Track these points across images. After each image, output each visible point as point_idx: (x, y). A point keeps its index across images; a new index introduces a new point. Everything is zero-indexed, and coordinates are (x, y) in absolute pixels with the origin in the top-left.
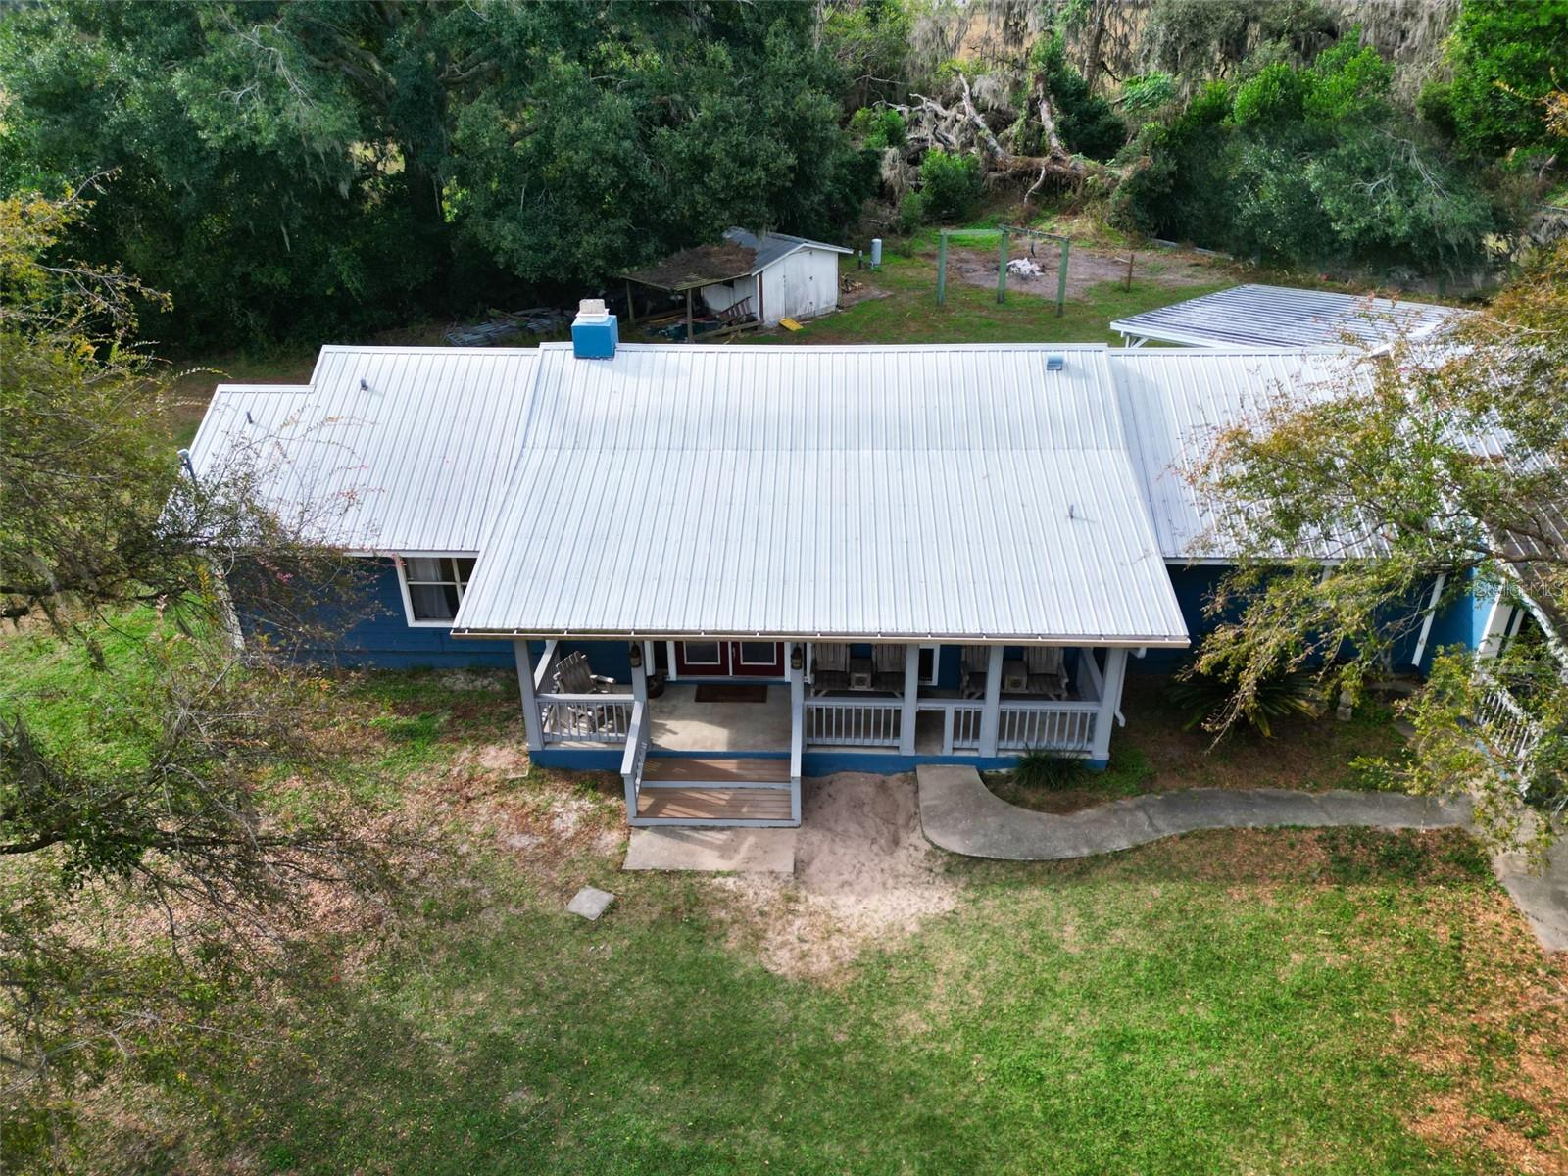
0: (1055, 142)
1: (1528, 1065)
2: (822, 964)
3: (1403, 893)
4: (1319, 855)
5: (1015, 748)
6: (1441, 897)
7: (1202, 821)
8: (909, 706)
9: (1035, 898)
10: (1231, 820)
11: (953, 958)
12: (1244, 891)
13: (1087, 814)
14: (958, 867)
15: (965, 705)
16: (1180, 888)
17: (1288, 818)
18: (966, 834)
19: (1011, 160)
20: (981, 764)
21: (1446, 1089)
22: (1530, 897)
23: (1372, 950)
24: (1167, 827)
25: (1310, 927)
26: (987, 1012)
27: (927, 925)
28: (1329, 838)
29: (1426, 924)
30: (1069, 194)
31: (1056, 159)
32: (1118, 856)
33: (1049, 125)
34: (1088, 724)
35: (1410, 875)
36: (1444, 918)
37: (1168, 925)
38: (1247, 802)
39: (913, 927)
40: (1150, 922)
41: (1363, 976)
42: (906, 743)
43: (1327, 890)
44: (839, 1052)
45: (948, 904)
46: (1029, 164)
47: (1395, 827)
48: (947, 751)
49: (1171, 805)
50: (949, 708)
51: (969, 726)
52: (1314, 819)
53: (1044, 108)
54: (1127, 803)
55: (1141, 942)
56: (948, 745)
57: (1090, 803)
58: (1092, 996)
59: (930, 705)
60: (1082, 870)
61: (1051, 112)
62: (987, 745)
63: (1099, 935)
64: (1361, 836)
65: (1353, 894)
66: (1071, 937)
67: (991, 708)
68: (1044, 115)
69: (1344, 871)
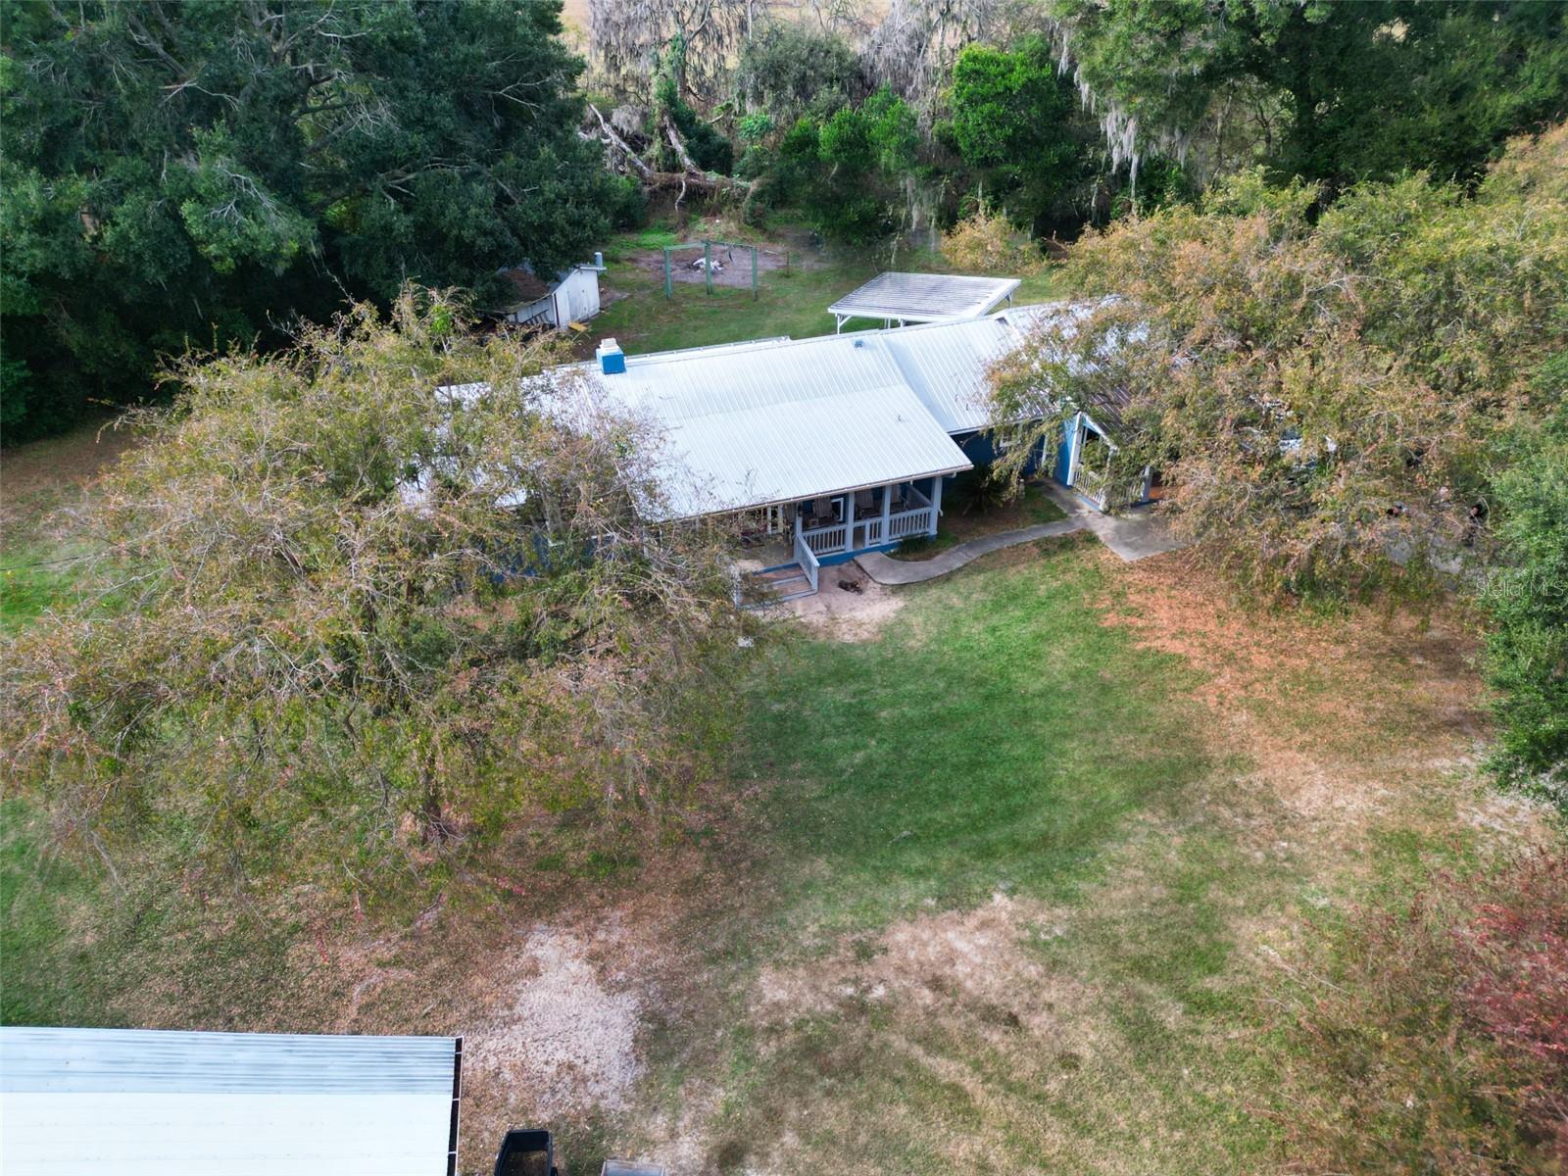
0: (687, 161)
1: (1131, 597)
2: (865, 635)
3: (1070, 555)
4: (1036, 550)
5: (897, 537)
6: (1085, 554)
7: (986, 549)
8: (850, 526)
9: (934, 592)
10: (996, 546)
11: (917, 620)
12: (1013, 570)
13: (938, 558)
14: (897, 589)
15: (874, 521)
16: (989, 574)
17: (1019, 540)
18: (894, 577)
19: (656, 176)
20: (883, 549)
21: (1109, 612)
22: (1117, 546)
23: (1068, 577)
24: (974, 555)
25: (1044, 575)
26: (939, 633)
27: (898, 612)
28: (1037, 544)
29: (1083, 564)
30: (707, 201)
31: (691, 174)
32: (960, 570)
33: (680, 149)
34: (926, 517)
35: (1071, 549)
36: (1089, 560)
37: (992, 588)
38: (1001, 538)
39: (892, 615)
40: (984, 589)
41: (1068, 587)
42: (849, 547)
43: (1043, 562)
44: (892, 659)
45: (901, 604)
46: (672, 179)
47: (1060, 534)
48: (867, 546)
49: (970, 546)
50: (867, 523)
51: (876, 531)
52: (1029, 538)
53: (672, 134)
54: (952, 549)
55: (982, 596)
56: (868, 543)
57: (937, 553)
58: (976, 618)
59: (859, 523)
60: (948, 578)
61: (678, 138)
62: (885, 539)
63: (967, 598)
64: (1048, 540)
65: (1054, 560)
66: (956, 601)
67: (886, 519)
68: (674, 141)
69: (1047, 553)
